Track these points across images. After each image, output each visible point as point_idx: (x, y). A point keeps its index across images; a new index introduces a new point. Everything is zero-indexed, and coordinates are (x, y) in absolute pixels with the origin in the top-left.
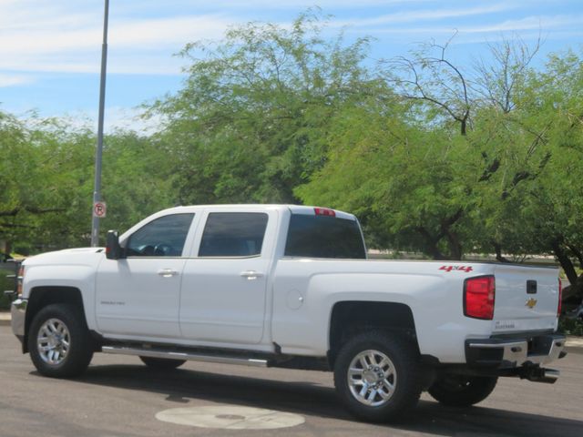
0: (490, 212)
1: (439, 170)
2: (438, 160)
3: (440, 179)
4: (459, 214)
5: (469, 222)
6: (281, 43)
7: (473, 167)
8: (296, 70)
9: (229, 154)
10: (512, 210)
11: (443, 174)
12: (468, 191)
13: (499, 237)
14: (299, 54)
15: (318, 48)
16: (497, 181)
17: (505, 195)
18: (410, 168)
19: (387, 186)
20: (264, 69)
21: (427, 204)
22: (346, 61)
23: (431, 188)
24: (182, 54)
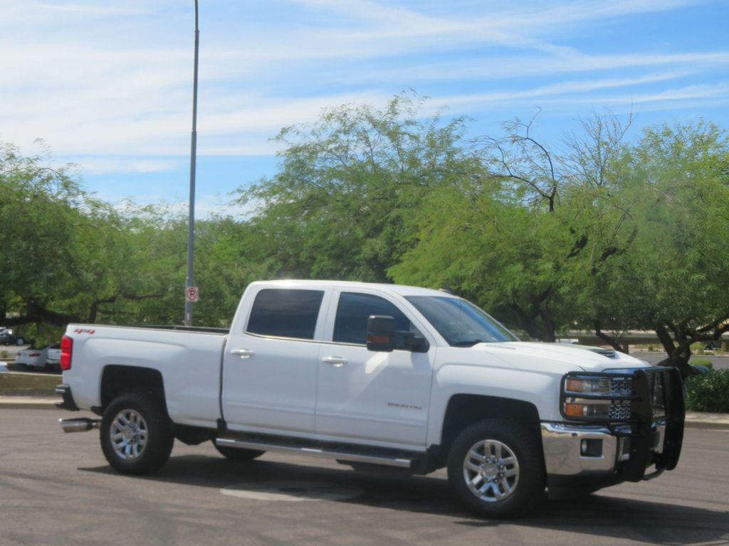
0: (580, 288)
1: (529, 248)
2: (527, 238)
3: (529, 256)
4: (549, 292)
5: (559, 299)
6: (375, 124)
7: (562, 244)
8: (392, 152)
9: (324, 236)
10: (601, 286)
11: (532, 251)
12: (557, 267)
13: (592, 312)
14: (394, 135)
15: (413, 130)
16: (586, 256)
17: (594, 271)
18: (499, 246)
19: (475, 265)
20: (358, 151)
21: (517, 282)
22: (439, 141)
23: (520, 266)
24: (278, 138)
